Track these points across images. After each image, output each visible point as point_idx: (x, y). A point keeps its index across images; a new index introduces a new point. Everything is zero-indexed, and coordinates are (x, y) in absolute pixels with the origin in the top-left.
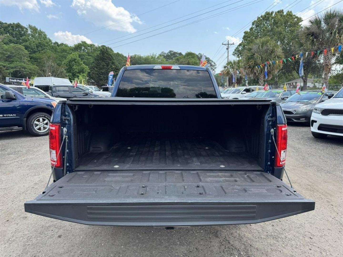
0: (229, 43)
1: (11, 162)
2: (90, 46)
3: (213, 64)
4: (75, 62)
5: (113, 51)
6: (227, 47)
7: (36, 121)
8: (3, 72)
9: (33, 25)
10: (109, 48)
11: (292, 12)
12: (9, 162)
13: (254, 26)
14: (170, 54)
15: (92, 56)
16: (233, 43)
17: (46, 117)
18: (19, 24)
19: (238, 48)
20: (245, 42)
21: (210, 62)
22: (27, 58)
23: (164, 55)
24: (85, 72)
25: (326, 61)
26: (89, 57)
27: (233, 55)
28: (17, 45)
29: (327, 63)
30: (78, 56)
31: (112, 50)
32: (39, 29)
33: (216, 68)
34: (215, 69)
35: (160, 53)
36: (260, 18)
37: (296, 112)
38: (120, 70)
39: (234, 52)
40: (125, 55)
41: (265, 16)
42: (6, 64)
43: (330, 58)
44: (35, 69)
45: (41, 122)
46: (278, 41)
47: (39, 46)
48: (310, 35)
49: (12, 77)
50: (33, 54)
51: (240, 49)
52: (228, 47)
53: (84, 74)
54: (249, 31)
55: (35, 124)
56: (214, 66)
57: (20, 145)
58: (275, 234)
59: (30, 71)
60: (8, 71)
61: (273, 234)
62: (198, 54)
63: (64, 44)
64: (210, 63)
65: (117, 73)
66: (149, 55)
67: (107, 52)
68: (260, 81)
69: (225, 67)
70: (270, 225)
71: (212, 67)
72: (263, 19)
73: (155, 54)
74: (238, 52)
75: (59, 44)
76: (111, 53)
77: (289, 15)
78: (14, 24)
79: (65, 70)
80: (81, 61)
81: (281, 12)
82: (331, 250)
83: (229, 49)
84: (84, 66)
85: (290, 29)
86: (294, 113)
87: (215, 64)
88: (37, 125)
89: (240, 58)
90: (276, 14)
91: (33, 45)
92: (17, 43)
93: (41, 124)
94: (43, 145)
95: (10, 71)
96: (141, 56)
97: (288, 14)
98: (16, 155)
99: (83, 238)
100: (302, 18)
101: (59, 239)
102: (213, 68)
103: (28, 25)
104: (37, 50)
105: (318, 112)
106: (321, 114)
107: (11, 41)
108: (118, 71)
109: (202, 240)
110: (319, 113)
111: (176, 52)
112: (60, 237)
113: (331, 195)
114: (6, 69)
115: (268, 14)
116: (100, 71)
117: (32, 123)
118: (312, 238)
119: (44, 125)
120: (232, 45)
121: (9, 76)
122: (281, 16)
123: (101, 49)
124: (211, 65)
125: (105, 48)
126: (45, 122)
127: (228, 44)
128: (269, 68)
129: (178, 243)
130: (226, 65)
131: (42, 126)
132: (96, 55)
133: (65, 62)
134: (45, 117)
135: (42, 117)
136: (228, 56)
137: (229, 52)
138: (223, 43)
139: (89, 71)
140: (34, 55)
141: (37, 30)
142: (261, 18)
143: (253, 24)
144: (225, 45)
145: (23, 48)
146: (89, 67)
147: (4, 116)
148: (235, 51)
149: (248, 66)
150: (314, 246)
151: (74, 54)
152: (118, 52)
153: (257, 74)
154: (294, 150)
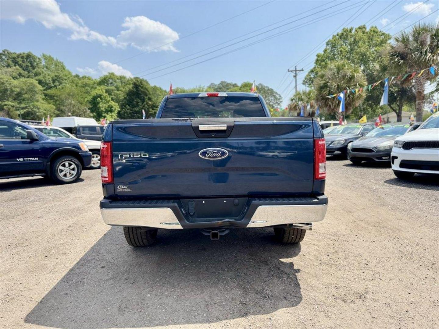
0: (297, 69)
1: (38, 208)
2: (119, 78)
3: (277, 96)
4: (101, 99)
5: (149, 84)
6: (294, 74)
7: (62, 166)
8: (11, 113)
9: (48, 54)
10: (143, 80)
11: (377, 27)
12: (35, 209)
13: (328, 47)
14: (221, 86)
15: (122, 91)
16: (302, 69)
17: (73, 160)
18: (31, 53)
19: (309, 75)
20: (318, 67)
21: (274, 94)
22: (41, 96)
23: (214, 87)
24: (114, 111)
25: (418, 87)
26: (118, 92)
27: (303, 84)
28: (28, 79)
29: (419, 90)
30: (104, 91)
31: (147, 83)
32: (55, 59)
33: (282, 101)
34: (280, 103)
35: (209, 85)
36: (335, 36)
37: (377, 150)
38: (158, 108)
39: (304, 81)
40: (164, 89)
41: (342, 34)
42: (15, 104)
43: (423, 84)
44: (51, 108)
45: (67, 168)
46: (360, 65)
47: (55, 80)
48: (395, 55)
49: (22, 119)
50: (48, 90)
51: (312, 76)
52: (296, 73)
53: (113, 114)
54: (323, 53)
55: (60, 169)
56: (279, 99)
57: (45, 193)
58: (329, 262)
59: (45, 112)
60: (18, 112)
61: (326, 262)
62: (259, 85)
63: (87, 76)
64: (273, 96)
65: (155, 111)
66: (195, 87)
67: (142, 85)
68: (337, 116)
69: (292, 100)
70: (326, 255)
71: (276, 101)
72: (340, 37)
73: (202, 86)
74: (309, 81)
75: (81, 76)
76: (147, 87)
77: (374, 31)
78: (24, 53)
79: (89, 109)
80: (109, 98)
81: (362, 28)
82: (385, 272)
83: (297, 77)
84: (113, 103)
85: (376, 49)
86: (375, 150)
87: (280, 96)
88: (62, 171)
89: (313, 88)
90: (356, 31)
91: (49, 80)
92: (28, 77)
93: (66, 170)
94: (71, 192)
95: (20, 112)
96: (185, 89)
97: (371, 31)
98: (42, 202)
99: (127, 268)
100: (390, 34)
101: (103, 269)
102: (279, 102)
103: (41, 54)
104: (53, 85)
105: (399, 146)
106: (402, 148)
107: (20, 75)
108: (156, 108)
109: (251, 267)
110: (401, 148)
111: (229, 84)
112: (103, 267)
113: (400, 230)
114: (15, 110)
115: (345, 31)
116: (133, 109)
117: (57, 168)
118: (368, 264)
119: (70, 171)
120: (301, 71)
121: (19, 118)
122: (364, 33)
123: (134, 82)
124: (276, 98)
125: (138, 79)
126: (72, 167)
127: (296, 71)
128: (348, 99)
129: (226, 269)
130: (294, 98)
131: (68, 171)
132: (127, 89)
133: (88, 99)
134: (71, 161)
135: (68, 161)
136: (296, 86)
137: (297, 81)
138: (289, 70)
139: (119, 109)
140: (49, 92)
141: (53, 60)
142: (337, 37)
143: (327, 44)
144: (291, 71)
145: (36, 83)
146: (119, 105)
147: (24, 160)
148: (306, 79)
149: (321, 96)
150: (367, 269)
151: (100, 88)
152: (155, 85)
153: (332, 107)
154: (369, 191)
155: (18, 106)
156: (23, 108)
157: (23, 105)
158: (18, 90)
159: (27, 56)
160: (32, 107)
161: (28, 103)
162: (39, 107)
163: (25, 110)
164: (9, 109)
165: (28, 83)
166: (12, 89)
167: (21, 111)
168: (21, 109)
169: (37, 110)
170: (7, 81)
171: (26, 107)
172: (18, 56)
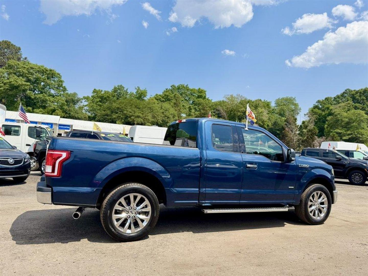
155: (345, 133)
156: (349, 135)
157: (349, 132)
158: (347, 120)
159: (363, 91)
160: (356, 134)
161: (353, 130)
162: (363, 133)
163: (350, 136)
164: (334, 135)
165: (356, 113)
166: (342, 120)
167: (347, 137)
168: (347, 135)
169: (361, 136)
170: (339, 114)
171: (351, 134)
172: (357, 92)
